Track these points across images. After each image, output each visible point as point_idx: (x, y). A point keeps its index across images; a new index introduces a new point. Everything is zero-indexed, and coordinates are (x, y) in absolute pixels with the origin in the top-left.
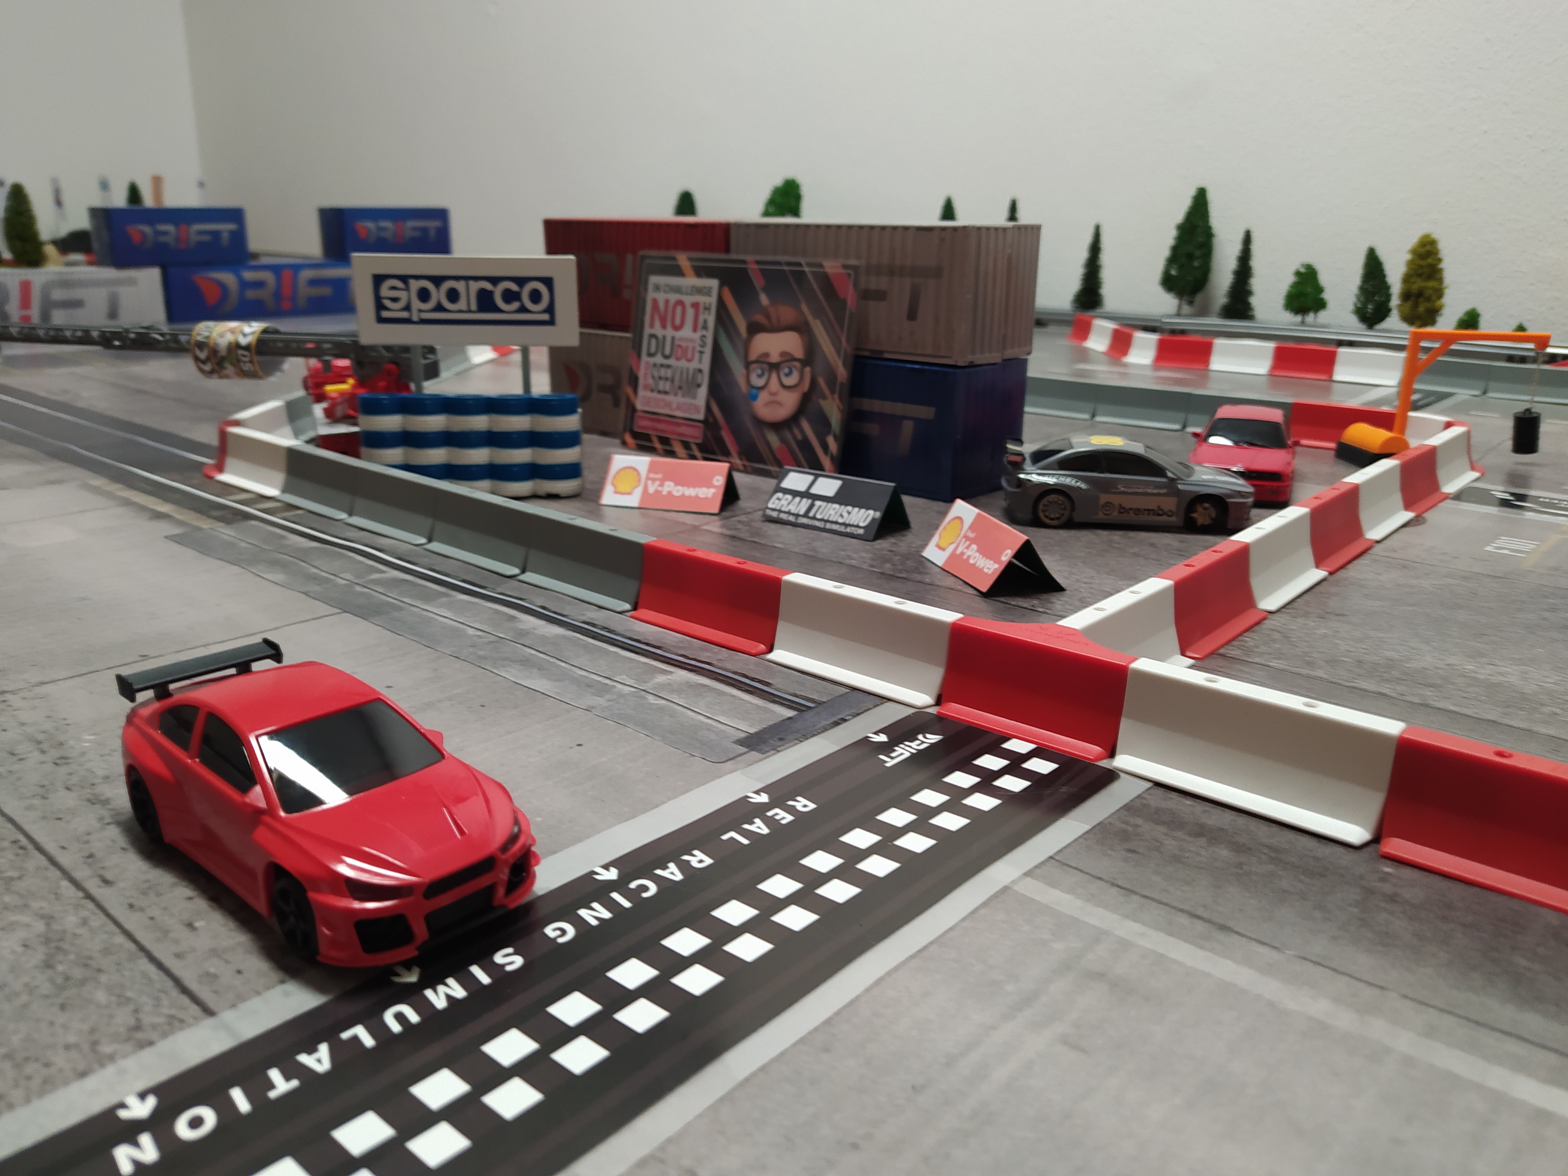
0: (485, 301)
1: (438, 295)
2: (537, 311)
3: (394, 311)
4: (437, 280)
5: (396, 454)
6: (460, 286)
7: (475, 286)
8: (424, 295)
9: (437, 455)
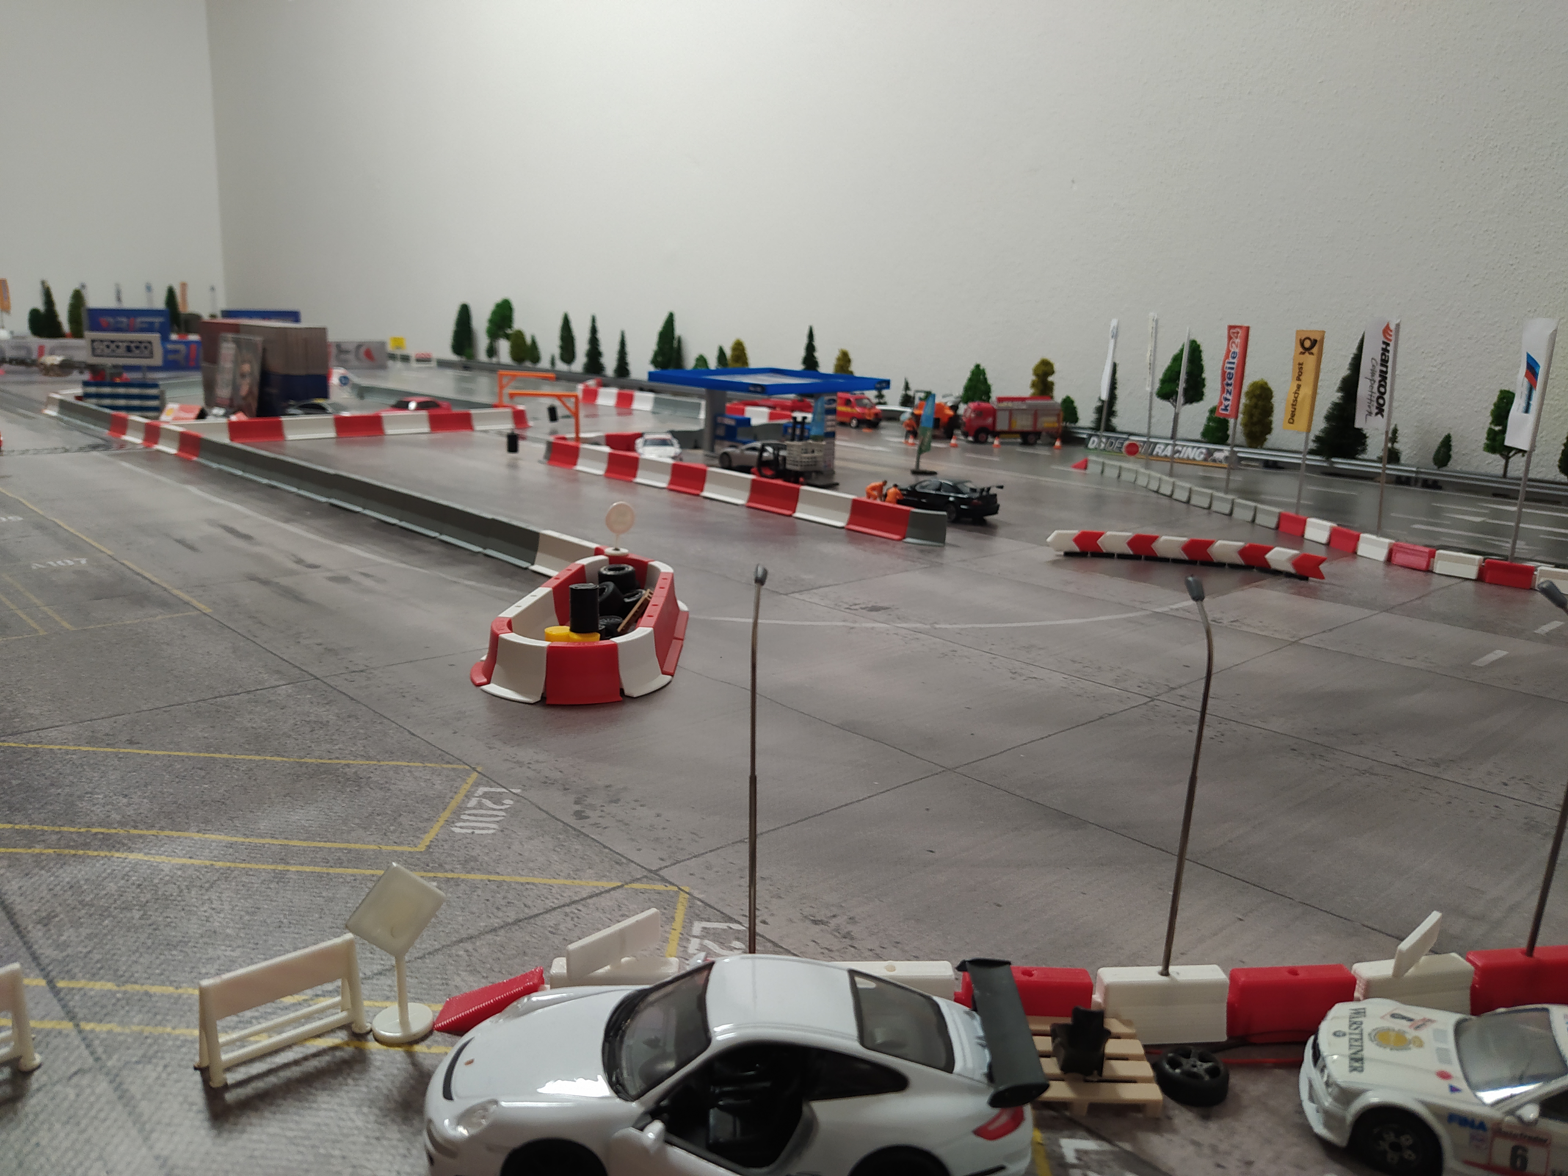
0: (129, 349)
1: (113, 346)
2: (146, 352)
3: (98, 352)
4: (112, 342)
5: (94, 401)
6: (120, 344)
7: (125, 344)
8: (108, 347)
9: (107, 402)
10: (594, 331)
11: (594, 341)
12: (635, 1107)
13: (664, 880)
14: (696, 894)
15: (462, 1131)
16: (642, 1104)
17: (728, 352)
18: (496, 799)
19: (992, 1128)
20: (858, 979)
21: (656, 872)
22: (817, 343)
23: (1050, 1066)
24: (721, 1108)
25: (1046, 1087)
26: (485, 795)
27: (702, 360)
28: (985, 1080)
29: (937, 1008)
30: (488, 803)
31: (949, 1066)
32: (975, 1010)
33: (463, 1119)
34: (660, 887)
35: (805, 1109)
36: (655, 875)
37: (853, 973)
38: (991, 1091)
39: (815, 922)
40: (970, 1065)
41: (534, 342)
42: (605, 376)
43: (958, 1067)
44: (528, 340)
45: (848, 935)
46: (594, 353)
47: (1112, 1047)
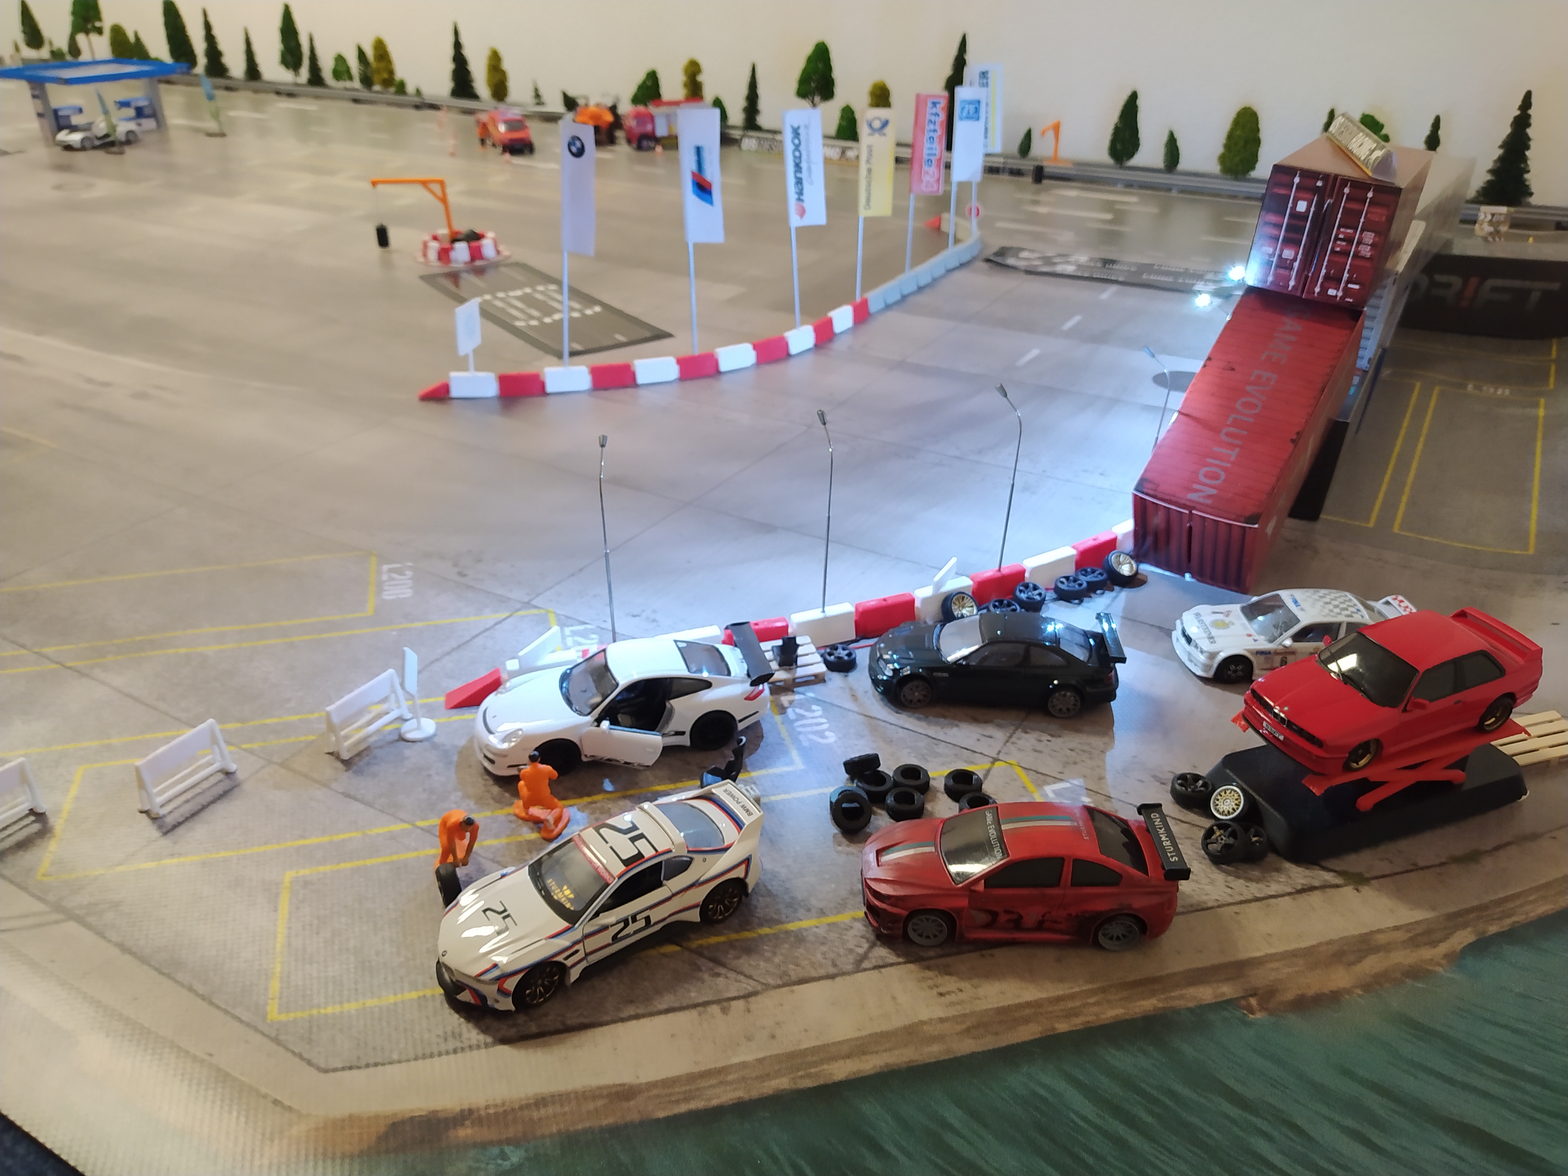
10: (208, 27)
11: (210, 38)
12: (589, 719)
13: (535, 607)
14: (559, 612)
15: (505, 746)
16: (592, 717)
17: (370, 53)
18: (400, 572)
19: (751, 696)
20: (678, 643)
21: (528, 603)
22: (463, 40)
23: (774, 665)
24: (623, 713)
25: (772, 675)
26: (391, 571)
27: (340, 60)
28: (746, 677)
29: (717, 650)
30: (395, 576)
31: (729, 674)
32: (736, 646)
33: (504, 740)
34: (535, 611)
35: (667, 704)
36: (528, 605)
37: (676, 641)
38: (750, 681)
39: (634, 616)
40: (738, 672)
41: (138, 39)
42: (230, 78)
43: (732, 674)
44: (132, 39)
45: (654, 621)
46: (214, 53)
47: (800, 651)
